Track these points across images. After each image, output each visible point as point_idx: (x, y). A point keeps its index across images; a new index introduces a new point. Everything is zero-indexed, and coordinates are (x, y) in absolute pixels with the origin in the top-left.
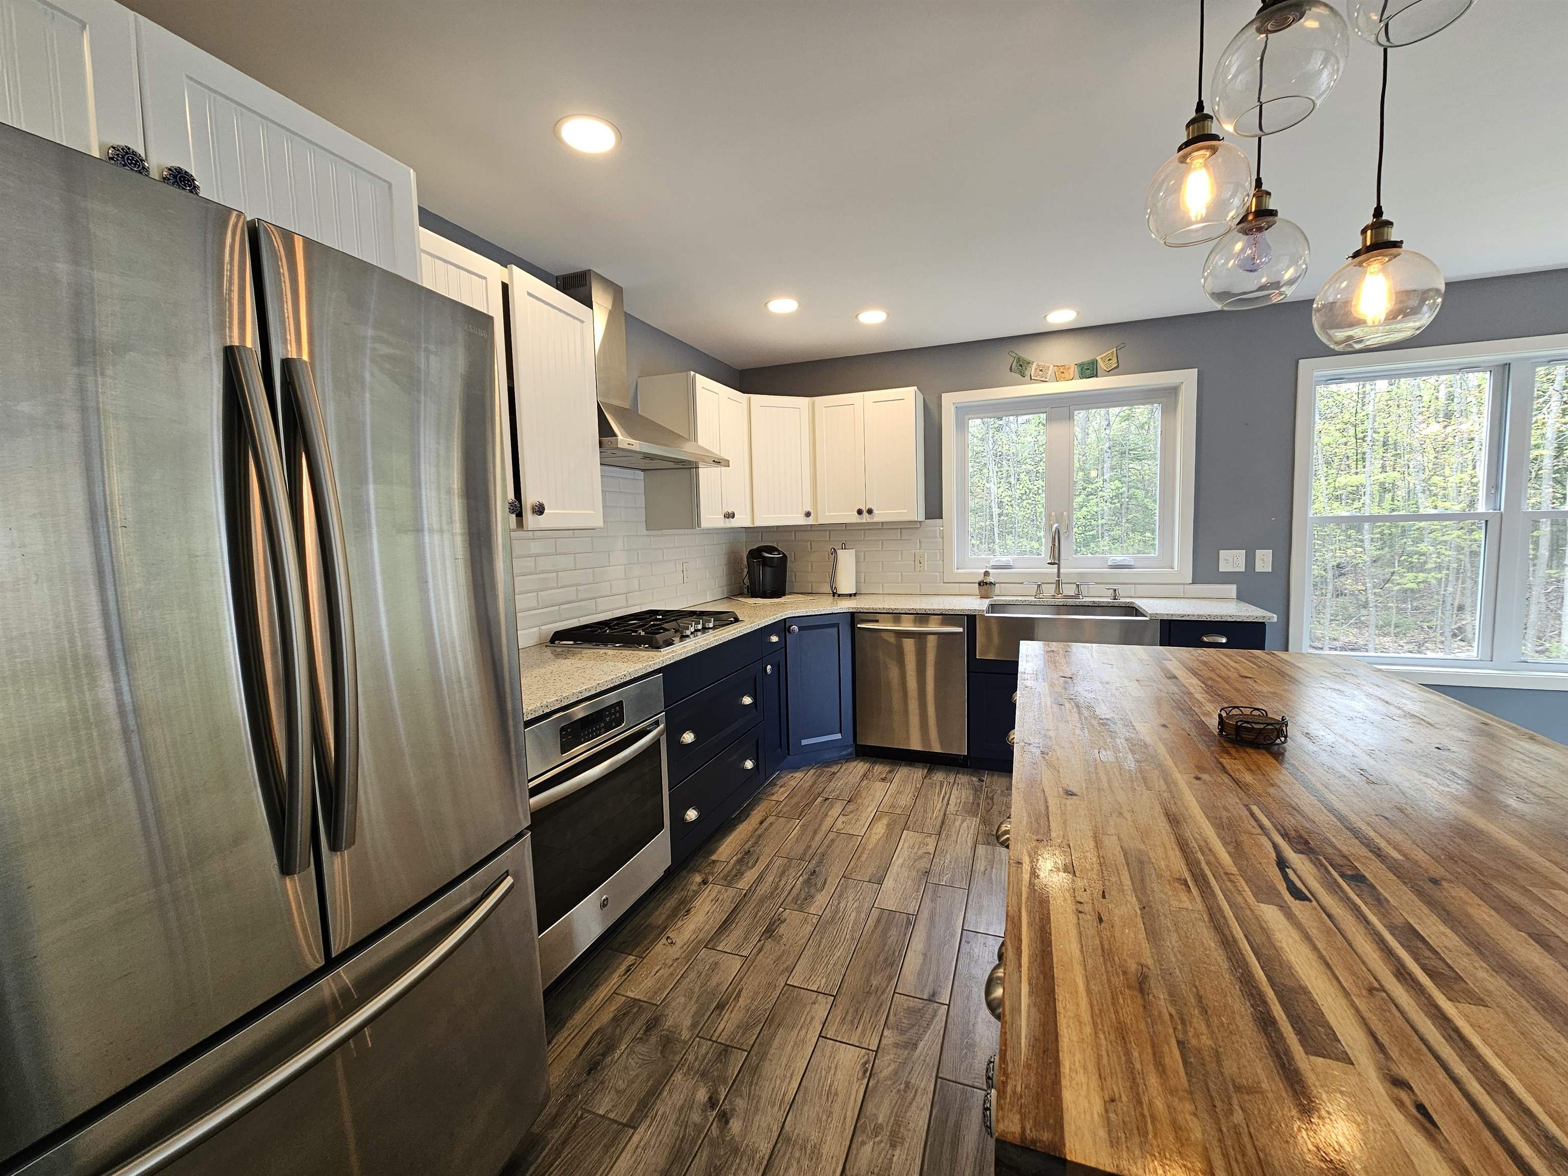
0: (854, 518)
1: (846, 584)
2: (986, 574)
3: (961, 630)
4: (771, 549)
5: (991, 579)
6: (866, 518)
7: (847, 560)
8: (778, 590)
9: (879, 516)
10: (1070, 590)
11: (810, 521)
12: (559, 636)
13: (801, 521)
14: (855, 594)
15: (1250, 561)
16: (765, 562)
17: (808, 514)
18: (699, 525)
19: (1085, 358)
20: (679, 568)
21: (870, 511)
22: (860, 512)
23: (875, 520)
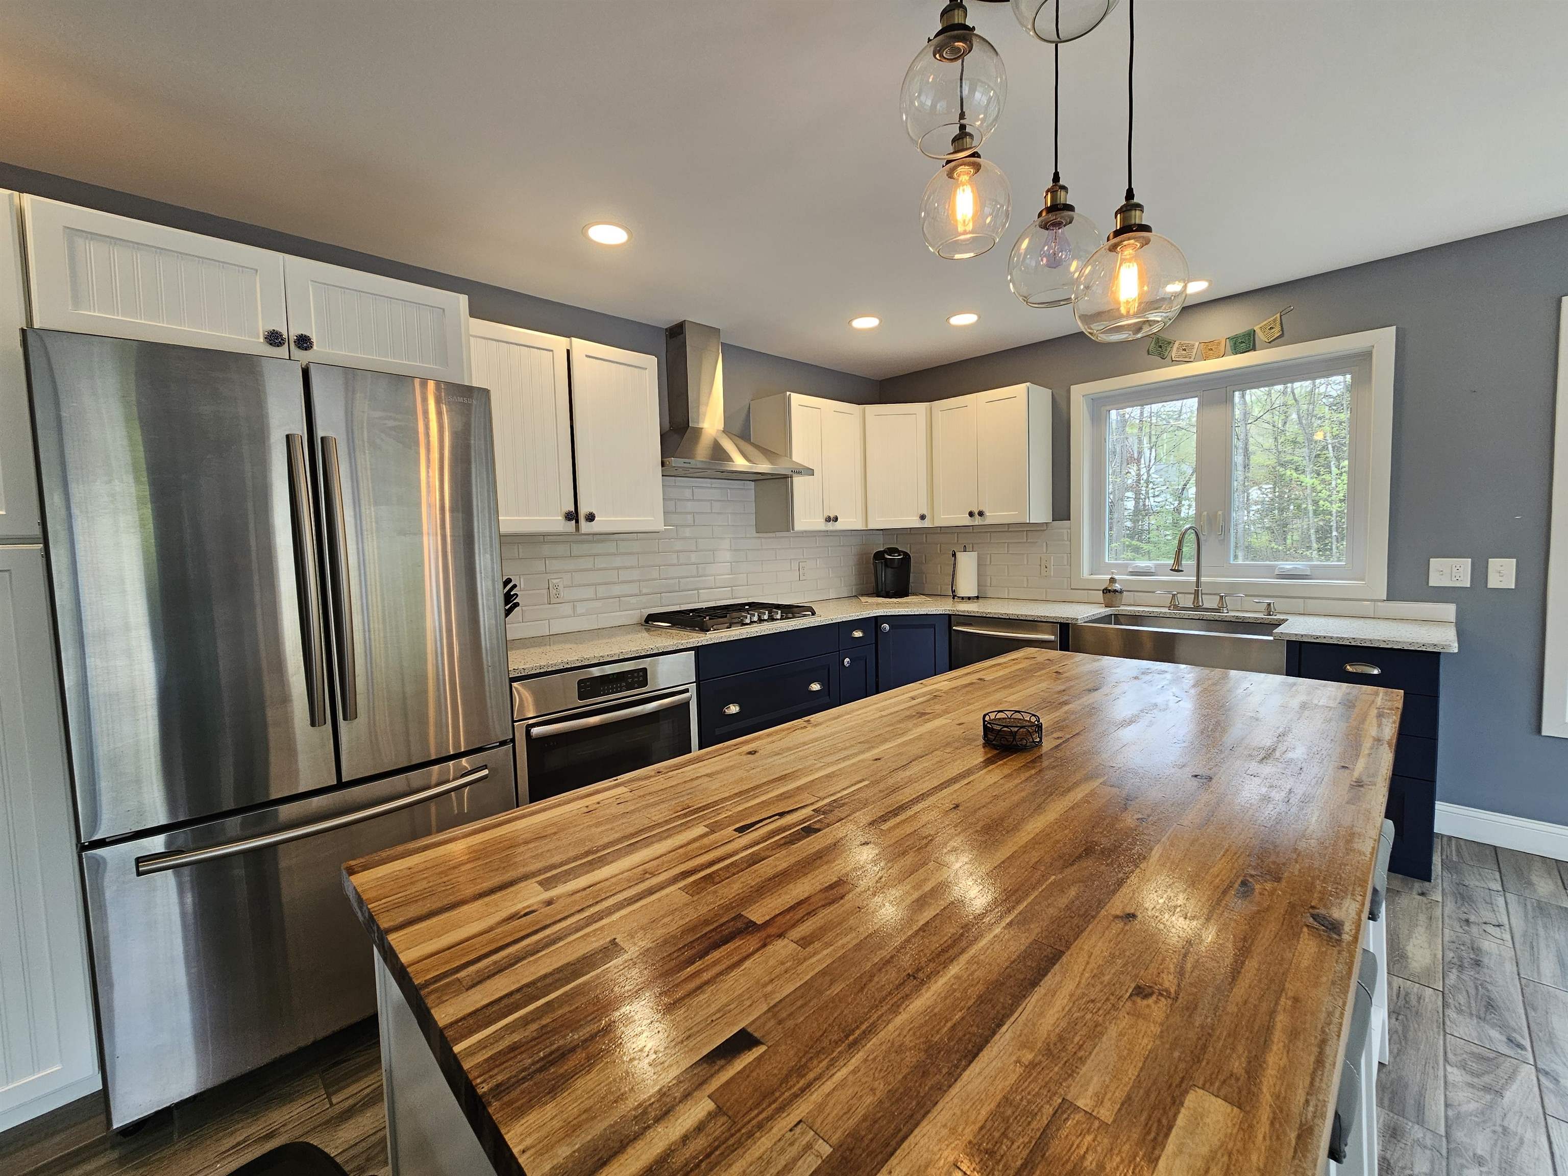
0: (966, 521)
1: (967, 585)
2: (1112, 580)
3: (1052, 638)
4: (892, 551)
5: (1117, 586)
6: (977, 521)
7: (967, 564)
8: (901, 590)
9: (993, 516)
10: (1209, 602)
11: (926, 524)
12: (651, 619)
13: (915, 523)
14: (977, 597)
15: (1480, 573)
16: (888, 564)
17: (923, 517)
18: (793, 529)
19: (1240, 329)
20: (795, 566)
21: (981, 514)
22: (971, 514)
23: (986, 522)
